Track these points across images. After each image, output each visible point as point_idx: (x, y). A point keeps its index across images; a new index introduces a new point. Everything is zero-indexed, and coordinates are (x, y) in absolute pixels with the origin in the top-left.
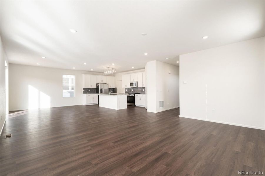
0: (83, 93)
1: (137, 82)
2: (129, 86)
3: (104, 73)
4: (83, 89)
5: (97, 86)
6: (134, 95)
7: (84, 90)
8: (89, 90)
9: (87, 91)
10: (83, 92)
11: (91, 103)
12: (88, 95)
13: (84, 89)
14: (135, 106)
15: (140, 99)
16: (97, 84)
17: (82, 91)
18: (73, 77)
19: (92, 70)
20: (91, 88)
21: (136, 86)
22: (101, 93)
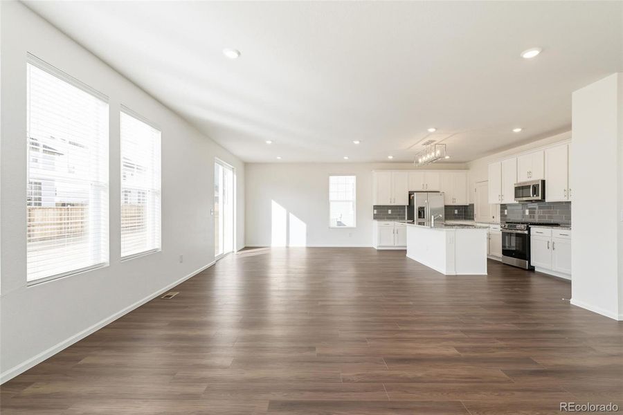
0: (374, 218)
1: (543, 182)
2: (510, 199)
3: (417, 162)
4: (374, 209)
5: (411, 200)
6: (529, 229)
7: (375, 211)
8: (390, 212)
9: (383, 212)
10: (374, 214)
11: (392, 244)
12: (383, 223)
13: (376, 207)
14: (532, 269)
15: (551, 246)
16: (410, 195)
17: (372, 212)
18: (352, 180)
19: (390, 157)
20: (393, 204)
21: (540, 198)
22: (421, 220)
